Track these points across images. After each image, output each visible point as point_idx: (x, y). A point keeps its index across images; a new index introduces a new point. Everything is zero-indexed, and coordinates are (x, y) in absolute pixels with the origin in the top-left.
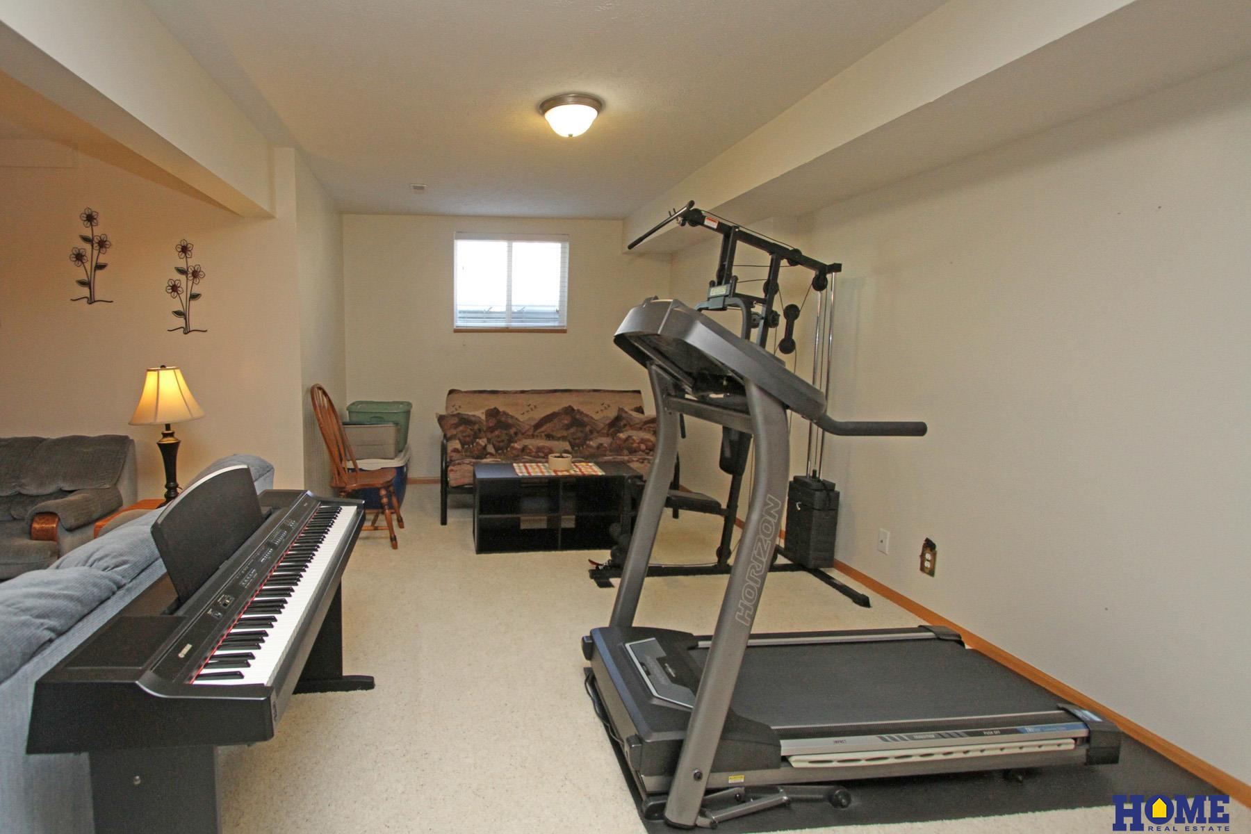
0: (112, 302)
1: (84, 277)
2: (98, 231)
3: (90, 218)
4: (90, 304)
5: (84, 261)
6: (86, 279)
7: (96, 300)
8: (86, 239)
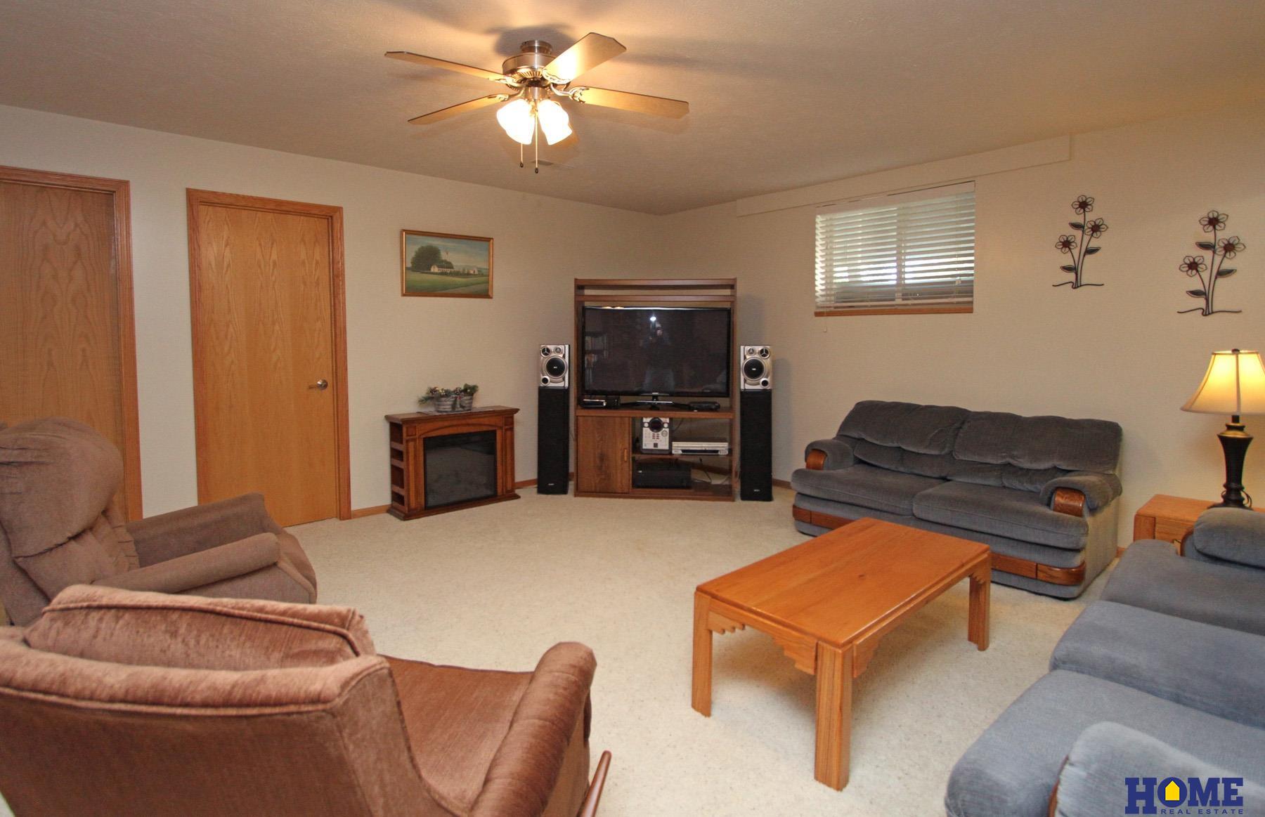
0: (1102, 285)
1: (1070, 262)
2: (1091, 216)
3: (1083, 205)
4: (1075, 288)
5: (1071, 247)
6: (1073, 265)
7: (1083, 283)
8: (1076, 226)
